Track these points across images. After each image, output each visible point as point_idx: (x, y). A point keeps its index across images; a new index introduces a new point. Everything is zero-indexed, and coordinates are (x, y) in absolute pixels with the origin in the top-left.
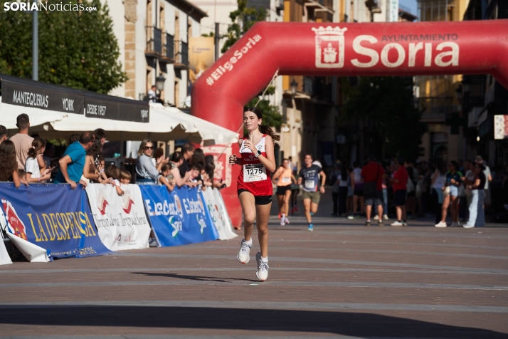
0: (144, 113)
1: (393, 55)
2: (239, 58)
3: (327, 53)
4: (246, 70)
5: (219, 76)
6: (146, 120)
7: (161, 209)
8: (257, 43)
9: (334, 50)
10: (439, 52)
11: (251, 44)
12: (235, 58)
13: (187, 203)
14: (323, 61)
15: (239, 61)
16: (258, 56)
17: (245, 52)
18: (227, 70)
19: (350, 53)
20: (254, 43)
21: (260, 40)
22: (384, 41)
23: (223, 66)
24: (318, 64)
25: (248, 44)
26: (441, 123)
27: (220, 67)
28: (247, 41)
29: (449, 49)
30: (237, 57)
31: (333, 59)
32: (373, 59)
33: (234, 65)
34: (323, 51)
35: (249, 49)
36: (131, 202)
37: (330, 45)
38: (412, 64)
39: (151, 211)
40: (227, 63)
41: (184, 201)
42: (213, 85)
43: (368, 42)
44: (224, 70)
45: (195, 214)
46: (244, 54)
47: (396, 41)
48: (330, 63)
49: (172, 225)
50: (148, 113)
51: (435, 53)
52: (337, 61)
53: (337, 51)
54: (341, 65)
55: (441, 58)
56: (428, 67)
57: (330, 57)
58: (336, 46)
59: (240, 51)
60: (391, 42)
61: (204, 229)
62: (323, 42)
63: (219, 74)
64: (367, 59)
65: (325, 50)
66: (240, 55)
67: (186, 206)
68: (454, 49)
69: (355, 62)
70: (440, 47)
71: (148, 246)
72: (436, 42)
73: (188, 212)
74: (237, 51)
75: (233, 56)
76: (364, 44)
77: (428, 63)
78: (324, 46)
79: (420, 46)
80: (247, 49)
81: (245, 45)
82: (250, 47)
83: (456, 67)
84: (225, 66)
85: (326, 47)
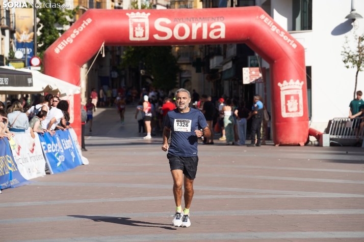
0: (29, 81)
1: (182, 32)
2: (77, 34)
3: (137, 31)
4: (82, 43)
5: (63, 47)
6: (31, 85)
7: (50, 148)
8: (89, 24)
9: (142, 28)
10: (212, 29)
11: (85, 25)
12: (74, 34)
13: (64, 142)
14: (134, 36)
15: (77, 37)
16: (90, 33)
17: (81, 30)
18: (69, 43)
19: (153, 31)
20: (87, 24)
21: (91, 22)
22: (176, 22)
23: (66, 40)
24: (131, 38)
25: (83, 25)
26: (187, 64)
27: (64, 41)
28: (82, 23)
29: (218, 27)
30: (75, 34)
31: (142, 35)
32: (168, 34)
33: (74, 39)
34: (134, 29)
35: (84, 28)
36: (34, 145)
37: (139, 25)
38: (194, 37)
39: (45, 149)
40: (69, 38)
41: (62, 140)
42: (59, 53)
43: (165, 23)
44: (67, 43)
45: (69, 149)
46: (80, 32)
47: (184, 22)
48: (139, 37)
49: (57, 158)
50: (32, 80)
51: (209, 30)
52: (144, 36)
53: (144, 29)
54: (147, 38)
55: (213, 33)
56: (205, 39)
57: (139, 33)
58: (143, 26)
59: (77, 30)
60: (180, 22)
61: (74, 158)
62: (134, 23)
63: (63, 46)
64: (164, 34)
65: (136, 28)
66: (78, 32)
67: (63, 144)
68: (222, 27)
69: (156, 37)
70: (212, 26)
71: (45, 174)
72: (209, 22)
73: (65, 149)
74: (75, 30)
75: (72, 33)
76: (162, 24)
77: (205, 36)
78: (135, 26)
79: (199, 25)
80: (82, 28)
81: (80, 25)
82: (85, 27)
83: (223, 39)
84: (67, 39)
85: (137, 26)
